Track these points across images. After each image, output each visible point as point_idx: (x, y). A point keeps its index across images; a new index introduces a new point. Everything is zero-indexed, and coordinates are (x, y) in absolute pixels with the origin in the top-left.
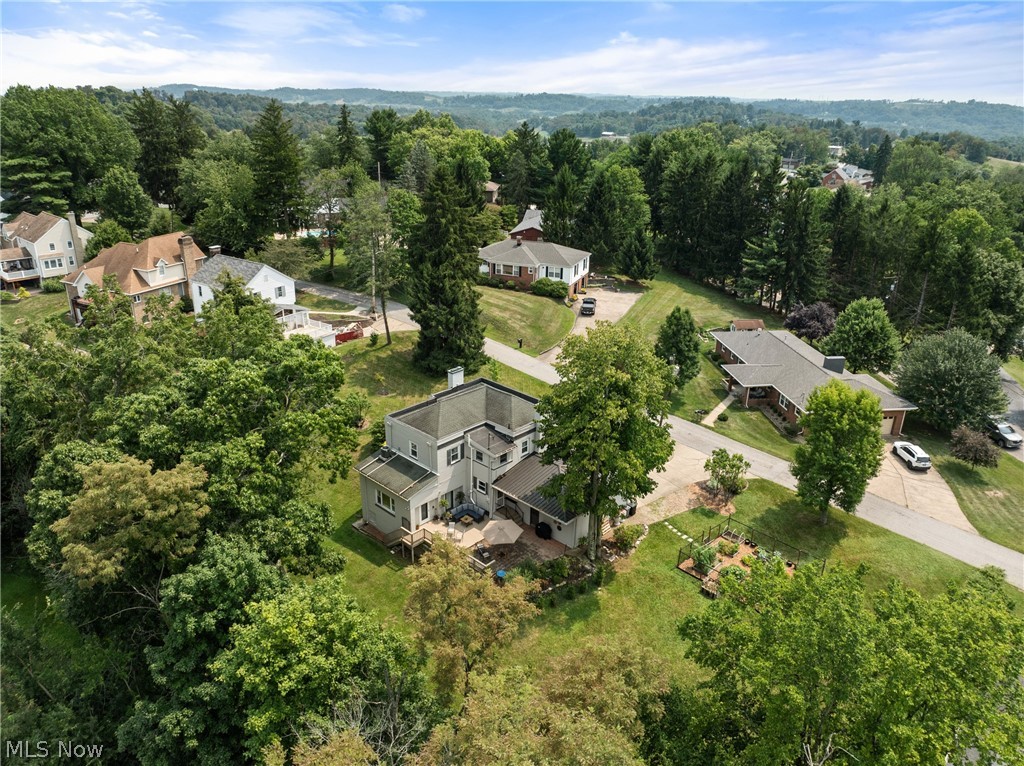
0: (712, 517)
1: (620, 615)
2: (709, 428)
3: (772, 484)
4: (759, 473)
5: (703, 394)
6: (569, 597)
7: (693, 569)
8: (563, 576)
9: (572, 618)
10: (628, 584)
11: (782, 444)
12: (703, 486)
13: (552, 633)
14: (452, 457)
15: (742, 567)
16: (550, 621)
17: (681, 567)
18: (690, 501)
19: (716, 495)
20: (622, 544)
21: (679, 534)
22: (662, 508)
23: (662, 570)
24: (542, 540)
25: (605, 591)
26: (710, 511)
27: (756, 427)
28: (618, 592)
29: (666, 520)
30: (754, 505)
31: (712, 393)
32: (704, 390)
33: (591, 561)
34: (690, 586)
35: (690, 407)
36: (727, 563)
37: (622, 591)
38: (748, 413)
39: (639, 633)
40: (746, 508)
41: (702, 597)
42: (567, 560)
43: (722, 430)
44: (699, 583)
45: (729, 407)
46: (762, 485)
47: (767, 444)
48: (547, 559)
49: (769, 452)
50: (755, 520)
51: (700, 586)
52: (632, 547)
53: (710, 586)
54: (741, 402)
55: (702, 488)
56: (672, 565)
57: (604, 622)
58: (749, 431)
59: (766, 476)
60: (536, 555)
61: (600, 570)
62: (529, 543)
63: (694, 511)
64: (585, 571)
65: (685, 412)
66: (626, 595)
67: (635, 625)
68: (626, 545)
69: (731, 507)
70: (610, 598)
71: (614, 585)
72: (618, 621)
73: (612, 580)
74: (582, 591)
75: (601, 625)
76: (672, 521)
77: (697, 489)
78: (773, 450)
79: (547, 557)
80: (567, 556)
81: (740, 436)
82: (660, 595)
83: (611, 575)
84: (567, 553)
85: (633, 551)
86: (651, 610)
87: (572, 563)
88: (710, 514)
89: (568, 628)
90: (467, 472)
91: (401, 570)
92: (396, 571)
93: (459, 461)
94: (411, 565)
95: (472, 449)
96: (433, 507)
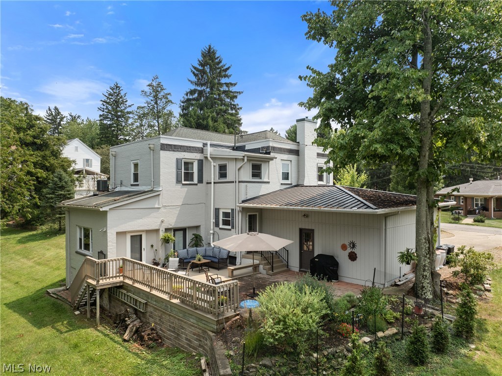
2: (472, 225)
14: (184, 173)
85: (489, 294)
87: (391, 303)
90: (206, 204)
91: (71, 332)
92: (61, 333)
93: (196, 184)
94: (95, 327)
95: (212, 164)
96: (152, 246)
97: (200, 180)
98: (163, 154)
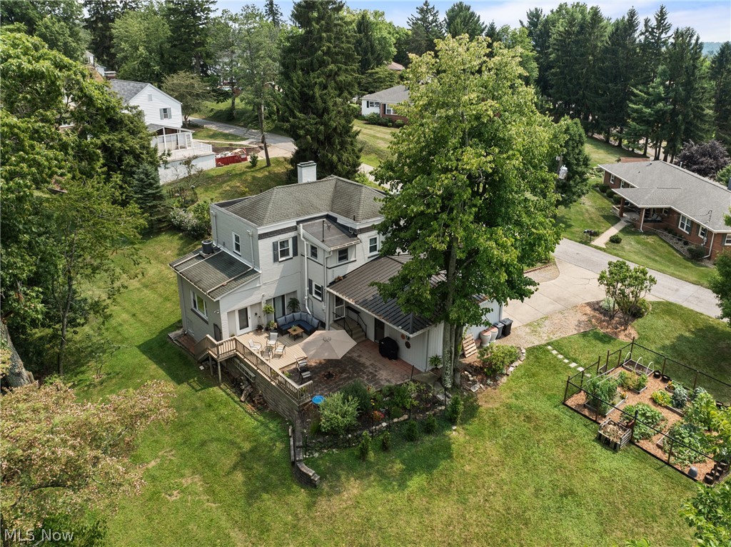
0: (609, 342)
1: (479, 468)
2: (600, 249)
3: (681, 307)
4: (663, 296)
5: (591, 219)
6: (410, 437)
7: (584, 406)
8: (404, 408)
9: (410, 470)
10: (494, 423)
11: (686, 267)
12: (596, 307)
13: (378, 490)
14: (281, 252)
15: (653, 407)
16: (378, 471)
17: (569, 403)
18: (580, 322)
19: (612, 317)
20: (490, 371)
21: (566, 361)
22: (544, 329)
23: (542, 407)
24: (386, 360)
25: (462, 432)
26: (606, 335)
27: (654, 250)
28: (479, 435)
29: (548, 344)
30: (662, 332)
31: (602, 219)
32: (592, 216)
33: (446, 389)
34: (581, 430)
35: (577, 229)
36: (632, 401)
37: (486, 432)
38: (643, 237)
39: (507, 497)
40: (651, 334)
41: (599, 447)
42: (412, 386)
43: (615, 252)
44: (594, 426)
45: (621, 231)
46: (668, 309)
47: (669, 267)
48: (387, 384)
49: (672, 275)
50: (664, 348)
51: (595, 431)
52: (502, 375)
53: (611, 431)
54: (635, 227)
55: (595, 310)
56: (557, 401)
57: (456, 477)
58: (646, 253)
59: (671, 299)
60: (373, 378)
61: (456, 402)
62: (368, 363)
63: (585, 334)
64: (436, 402)
65: (572, 233)
66: (491, 439)
67: (500, 484)
68: (494, 371)
69: (632, 331)
70: (468, 442)
71: (474, 425)
72: (476, 476)
73: (473, 416)
74: (429, 429)
75: (451, 482)
76: (557, 345)
77: (588, 310)
78: (677, 273)
79: (388, 381)
80: (414, 381)
81: (636, 257)
82: (538, 441)
83: (472, 411)
84: (415, 377)
85: (504, 379)
86: (525, 462)
87: (419, 391)
88: (606, 339)
89: (402, 485)
90: (302, 273)
91: (203, 391)
92: (197, 391)
93: (292, 258)
94: (219, 385)
95: (305, 243)
96: (256, 314)
97: (295, 254)
98: (261, 242)
